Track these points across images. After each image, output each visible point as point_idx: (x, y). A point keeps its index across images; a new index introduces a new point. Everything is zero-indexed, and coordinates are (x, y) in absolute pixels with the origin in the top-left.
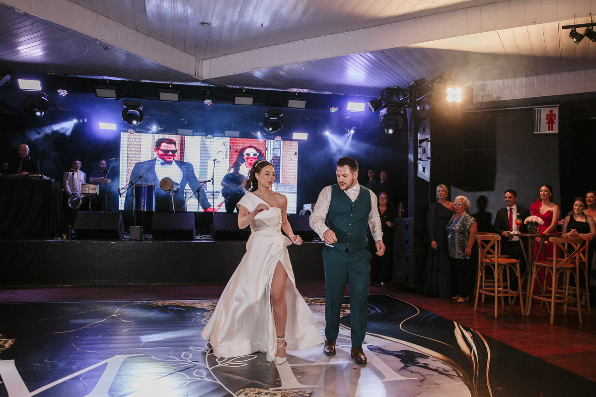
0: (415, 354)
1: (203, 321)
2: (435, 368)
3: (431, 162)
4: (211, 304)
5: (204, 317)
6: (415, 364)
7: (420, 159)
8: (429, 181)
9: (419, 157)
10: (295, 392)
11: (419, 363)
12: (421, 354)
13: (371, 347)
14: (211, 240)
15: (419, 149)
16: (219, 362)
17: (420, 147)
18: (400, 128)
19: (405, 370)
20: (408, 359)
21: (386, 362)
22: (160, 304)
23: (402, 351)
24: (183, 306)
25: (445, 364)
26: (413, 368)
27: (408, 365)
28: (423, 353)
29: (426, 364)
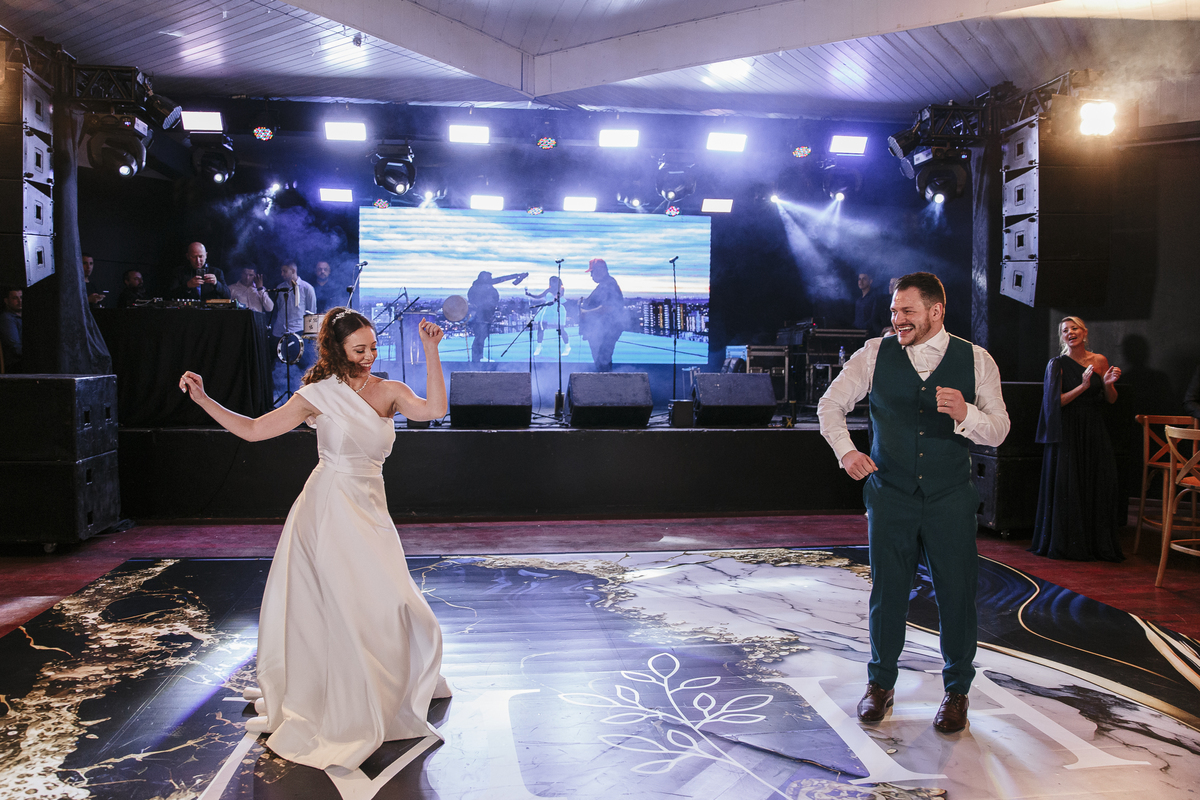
0: (1100, 697)
1: (610, 607)
2: (1172, 737)
3: (1039, 264)
4: (600, 564)
5: (604, 596)
6: (1120, 723)
7: (1008, 257)
8: (1032, 305)
9: (1006, 252)
10: (910, 791)
11: (1126, 722)
12: (1114, 697)
13: (993, 676)
14: (567, 427)
15: (1006, 236)
16: (705, 712)
17: (1008, 231)
18: (959, 190)
19: (1105, 739)
20: (1094, 708)
21: (1052, 715)
22: (498, 563)
23: (1067, 687)
24: (546, 568)
25: (1187, 727)
26: (1118, 733)
27: (1104, 725)
28: (1118, 696)
29: (1144, 725)
